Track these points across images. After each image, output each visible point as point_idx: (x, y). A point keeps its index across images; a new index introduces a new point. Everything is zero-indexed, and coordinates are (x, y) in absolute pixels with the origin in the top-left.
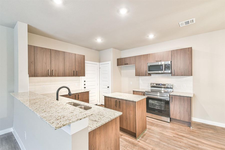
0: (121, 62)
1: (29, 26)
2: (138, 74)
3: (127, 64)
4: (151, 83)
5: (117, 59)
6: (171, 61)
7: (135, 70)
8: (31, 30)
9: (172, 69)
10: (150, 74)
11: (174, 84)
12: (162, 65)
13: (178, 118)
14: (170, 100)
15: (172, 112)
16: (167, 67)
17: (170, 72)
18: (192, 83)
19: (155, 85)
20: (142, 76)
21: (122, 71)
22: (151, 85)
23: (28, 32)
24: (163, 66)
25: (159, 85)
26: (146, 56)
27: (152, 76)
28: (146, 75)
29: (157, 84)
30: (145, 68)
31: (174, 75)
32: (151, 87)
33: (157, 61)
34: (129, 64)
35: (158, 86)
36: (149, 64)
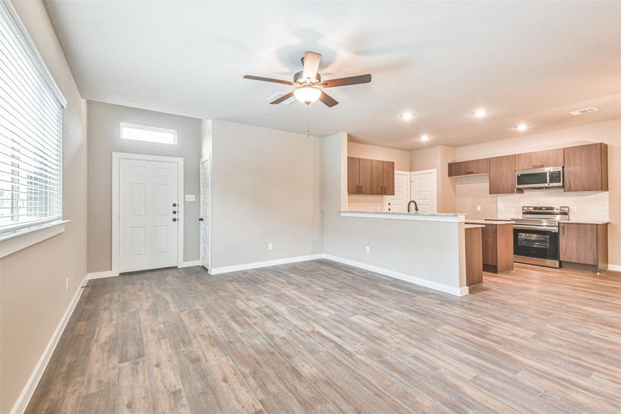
0: (456, 170)
1: (349, 136)
2: (495, 190)
3: (472, 173)
4: (523, 207)
5: (449, 164)
6: (563, 167)
7: (488, 184)
8: (351, 139)
9: (565, 180)
10: (520, 191)
11: (572, 208)
12: (545, 174)
13: (574, 260)
14: (559, 231)
15: (564, 251)
16: (555, 177)
17: (561, 184)
18: (608, 204)
19: (531, 209)
20: (503, 193)
21: (457, 186)
22: (523, 209)
23: (348, 141)
24: (548, 174)
25: (541, 208)
26: (514, 158)
27: (526, 193)
28: (512, 192)
29: (535, 208)
30: (510, 179)
31: (570, 190)
32: (523, 213)
33: (535, 167)
34: (474, 172)
35: (538, 211)
36: (519, 173)
